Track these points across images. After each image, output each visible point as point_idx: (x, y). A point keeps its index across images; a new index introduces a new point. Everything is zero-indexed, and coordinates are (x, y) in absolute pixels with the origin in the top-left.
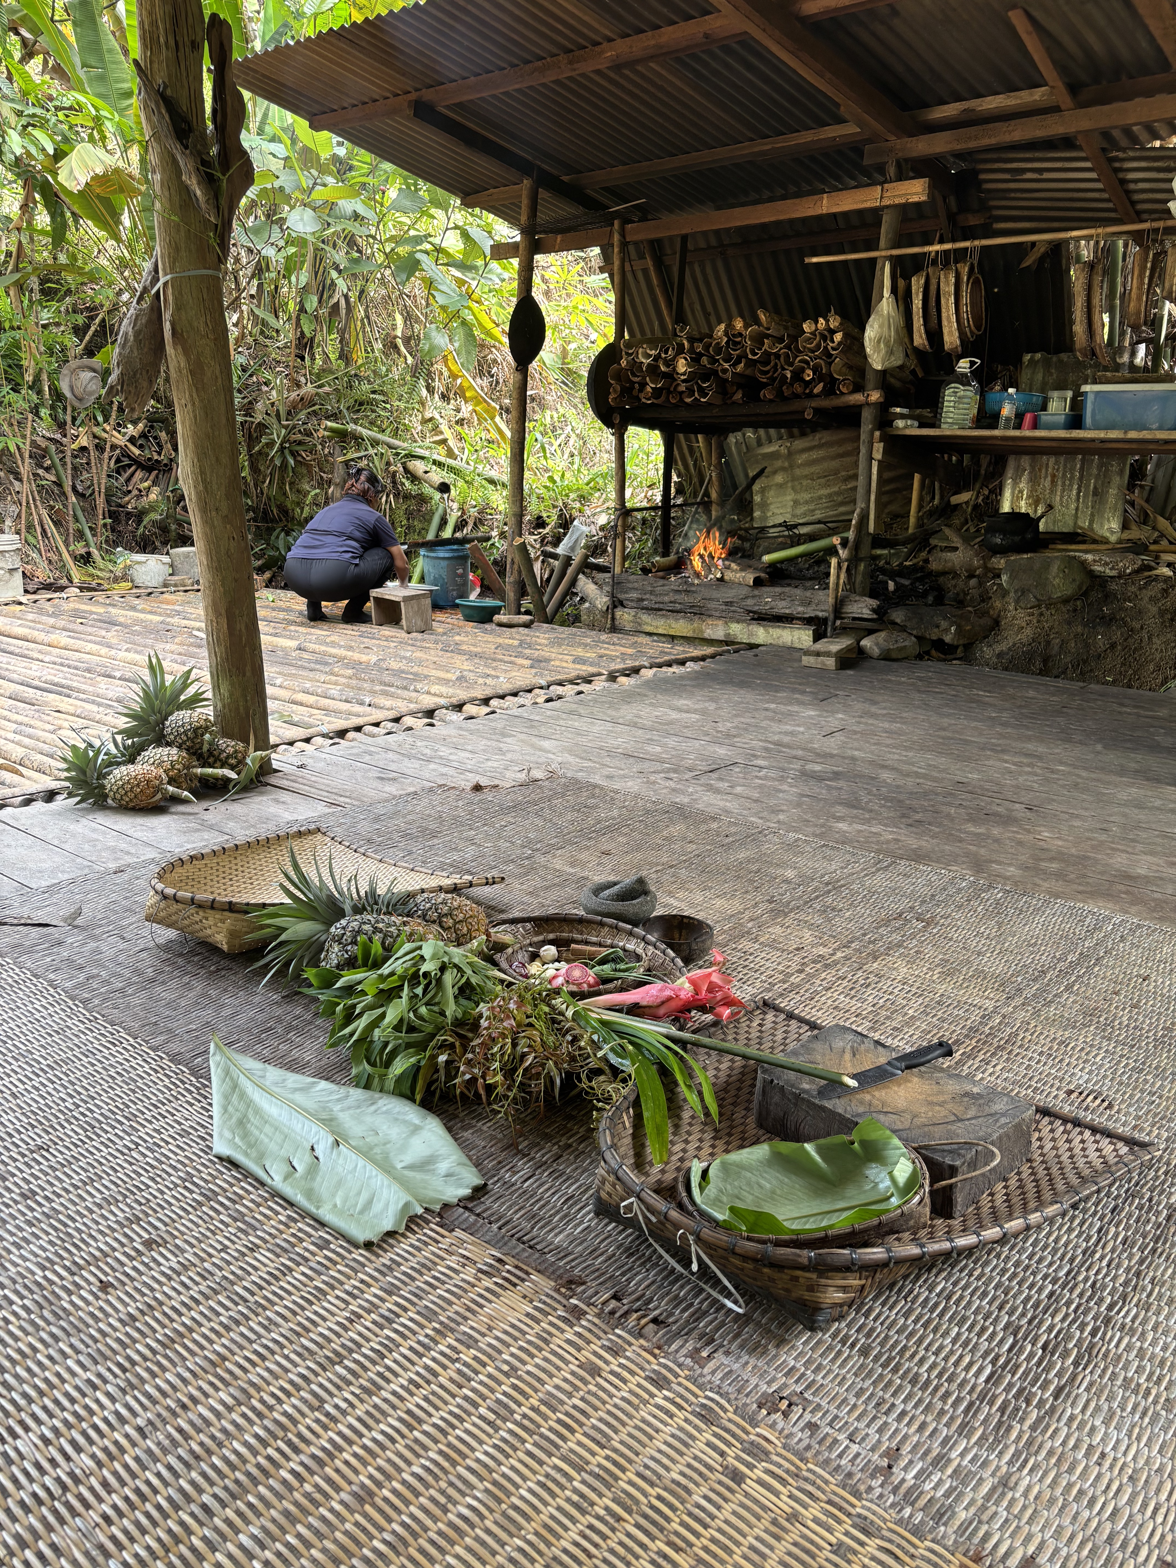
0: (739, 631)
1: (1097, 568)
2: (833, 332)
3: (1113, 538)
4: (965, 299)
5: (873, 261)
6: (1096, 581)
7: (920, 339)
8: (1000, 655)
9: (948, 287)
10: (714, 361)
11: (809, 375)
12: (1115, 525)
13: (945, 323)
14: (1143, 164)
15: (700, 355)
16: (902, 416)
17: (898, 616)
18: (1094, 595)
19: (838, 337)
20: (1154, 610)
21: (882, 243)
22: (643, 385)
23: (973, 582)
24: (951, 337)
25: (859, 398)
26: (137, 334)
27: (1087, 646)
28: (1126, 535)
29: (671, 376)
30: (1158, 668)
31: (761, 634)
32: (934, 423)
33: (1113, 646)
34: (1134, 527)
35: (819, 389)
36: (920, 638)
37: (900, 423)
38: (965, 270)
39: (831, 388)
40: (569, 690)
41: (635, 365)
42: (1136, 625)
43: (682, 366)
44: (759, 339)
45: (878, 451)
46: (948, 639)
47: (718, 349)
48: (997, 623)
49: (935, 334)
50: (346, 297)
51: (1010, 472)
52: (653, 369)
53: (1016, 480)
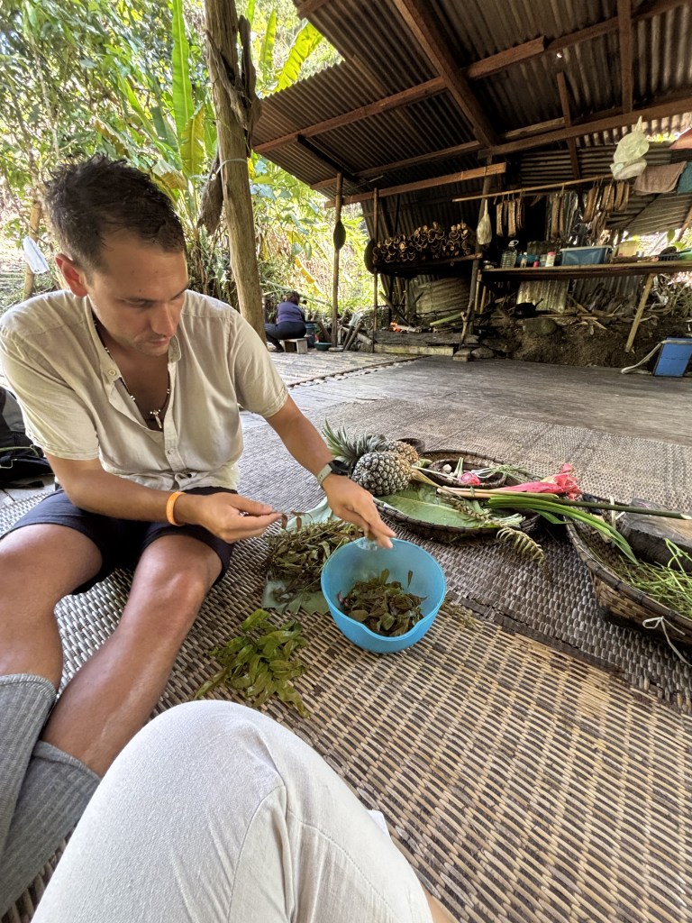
0: (423, 350)
1: (559, 323)
2: (463, 230)
3: (561, 312)
4: (519, 213)
5: (480, 200)
6: (559, 328)
7: (499, 230)
8: (524, 356)
9: (512, 207)
10: (414, 244)
11: (452, 248)
12: (562, 307)
13: (510, 224)
14: (591, 155)
15: (410, 242)
16: (488, 264)
17: (486, 342)
18: (558, 332)
19: (465, 232)
20: (582, 337)
21: (484, 191)
22: (387, 254)
23: (509, 330)
24: (512, 229)
25: (473, 256)
26: (211, 193)
27: (557, 351)
28: (566, 311)
29: (398, 251)
30: (584, 358)
31: (432, 351)
32: (499, 266)
33: (567, 351)
34: (569, 308)
35: (457, 253)
36: (494, 351)
37: (488, 267)
38: (519, 201)
39: (462, 253)
40: (372, 370)
41: (383, 247)
42: (575, 343)
43: (402, 246)
44: (433, 234)
45: (479, 278)
46: (504, 350)
47: (417, 239)
48: (520, 344)
49: (505, 228)
50: (261, 235)
51: (521, 288)
52: (391, 248)
53: (524, 291)
